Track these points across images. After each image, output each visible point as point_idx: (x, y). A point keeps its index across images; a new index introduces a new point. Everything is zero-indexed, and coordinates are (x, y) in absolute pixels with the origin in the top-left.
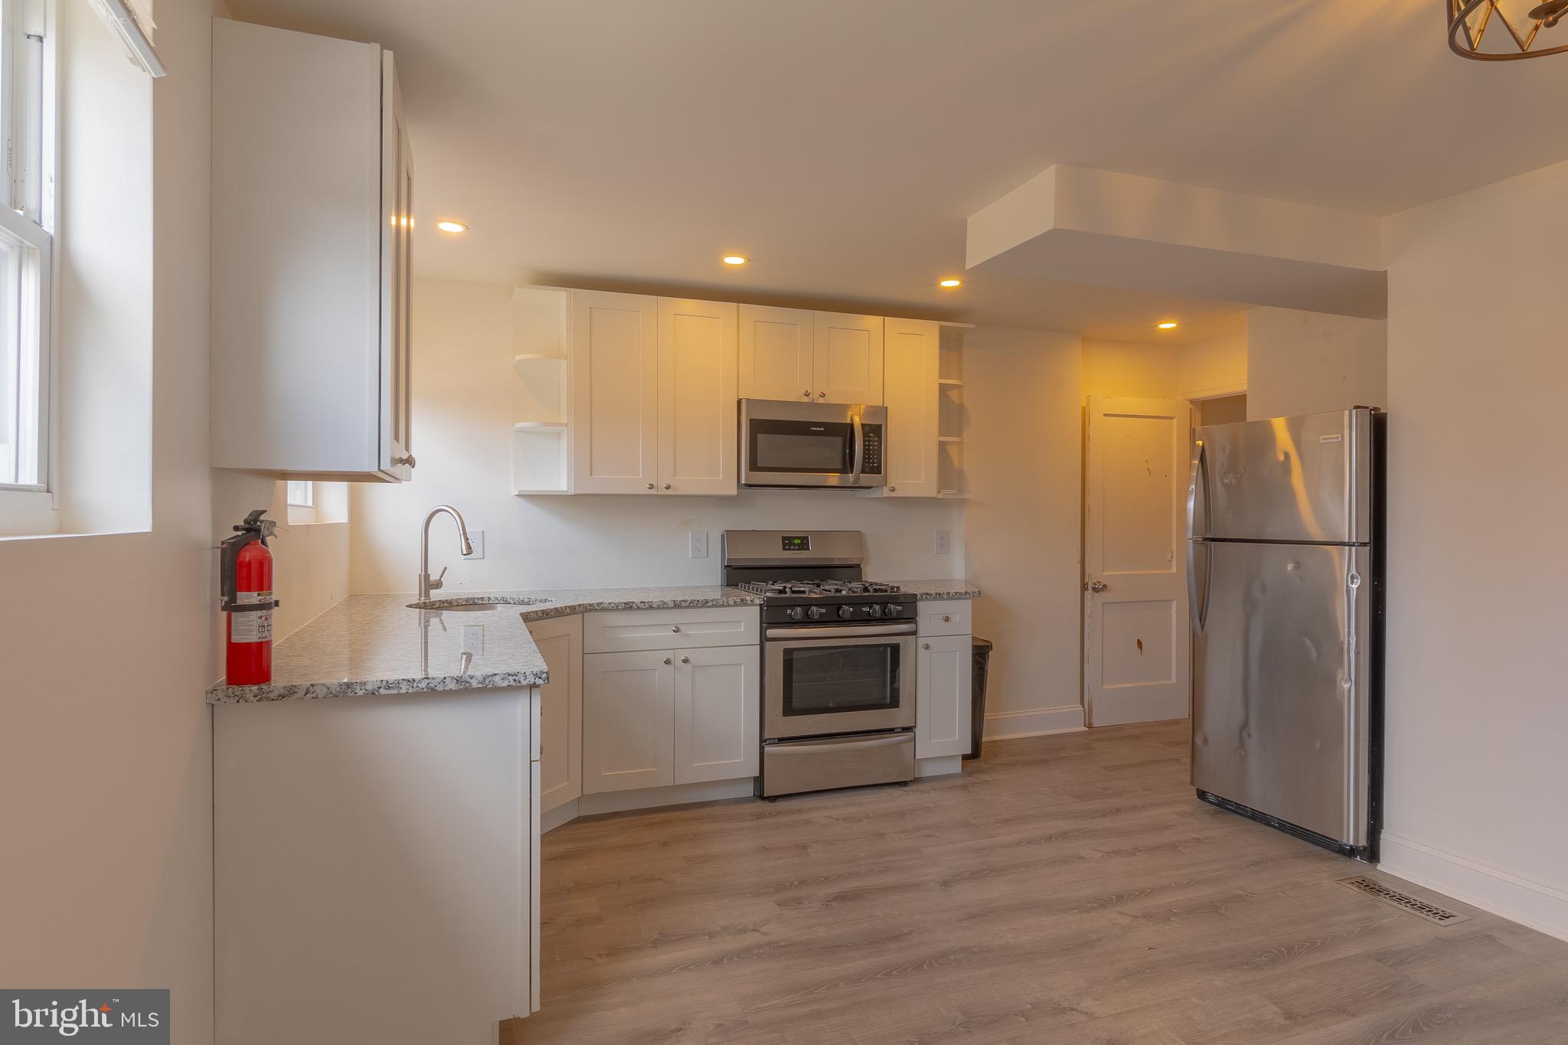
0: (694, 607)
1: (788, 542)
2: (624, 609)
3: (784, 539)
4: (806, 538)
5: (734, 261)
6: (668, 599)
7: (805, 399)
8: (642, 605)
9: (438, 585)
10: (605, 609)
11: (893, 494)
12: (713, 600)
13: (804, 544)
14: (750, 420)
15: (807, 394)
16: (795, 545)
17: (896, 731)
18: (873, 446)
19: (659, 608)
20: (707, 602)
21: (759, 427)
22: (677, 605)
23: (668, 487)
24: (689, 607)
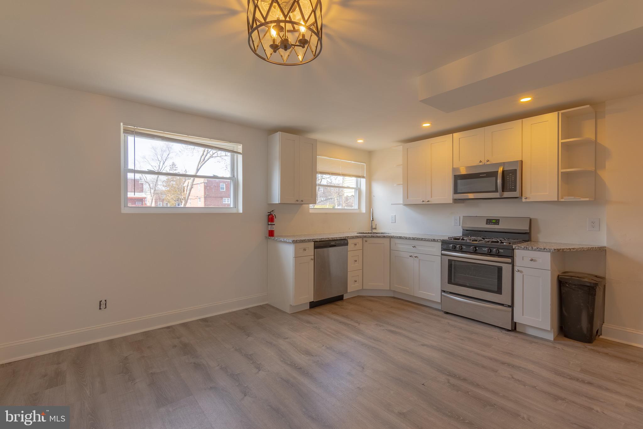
0: (418, 240)
1: (489, 221)
2: (399, 238)
3: (487, 220)
4: (499, 220)
5: (427, 125)
6: (411, 236)
7: (481, 164)
8: (404, 238)
9: (375, 229)
10: (394, 238)
11: (527, 200)
12: (424, 239)
13: (497, 222)
14: (454, 175)
15: (481, 162)
16: (492, 222)
17: (504, 305)
18: (512, 179)
19: (408, 239)
20: (422, 239)
21: (458, 178)
22: (414, 239)
23: (428, 201)
24: (417, 240)
